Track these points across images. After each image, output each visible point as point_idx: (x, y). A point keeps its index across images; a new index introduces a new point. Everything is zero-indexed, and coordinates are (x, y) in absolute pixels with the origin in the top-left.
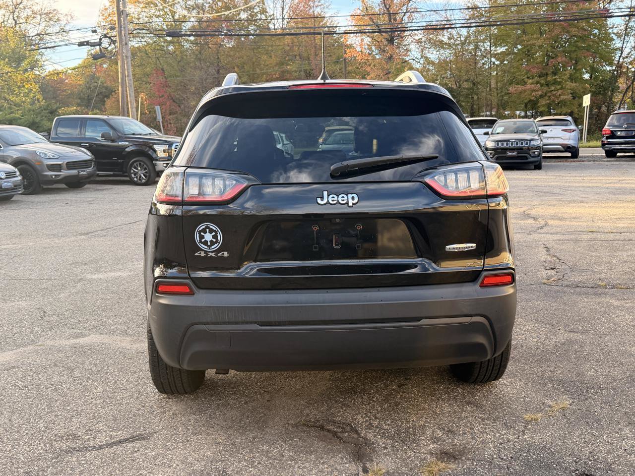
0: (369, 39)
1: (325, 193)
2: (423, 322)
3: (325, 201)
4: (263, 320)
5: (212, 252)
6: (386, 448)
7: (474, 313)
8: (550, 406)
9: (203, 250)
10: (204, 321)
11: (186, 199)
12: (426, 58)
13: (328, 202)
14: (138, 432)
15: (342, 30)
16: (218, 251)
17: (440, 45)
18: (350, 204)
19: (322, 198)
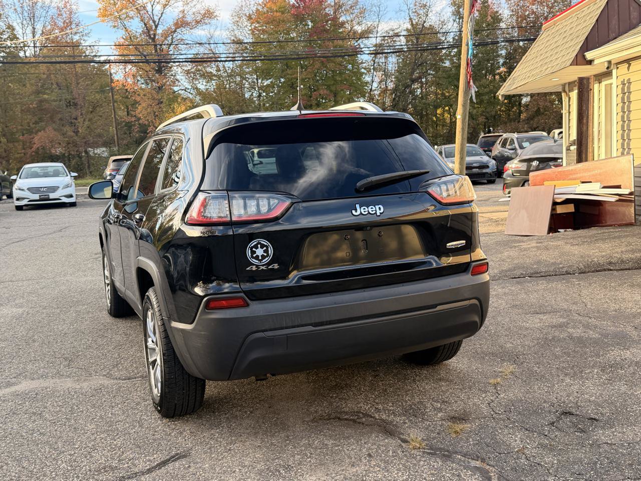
0: (134, 69)
1: (358, 206)
2: (439, 308)
3: (358, 213)
4: (317, 321)
5: (263, 265)
6: (405, 423)
7: (471, 297)
8: (501, 372)
9: (254, 265)
10: (263, 329)
11: (234, 219)
12: (197, 88)
13: (361, 213)
14: (173, 453)
15: (102, 59)
16: (268, 264)
17: (209, 77)
18: (378, 214)
19: (356, 210)
